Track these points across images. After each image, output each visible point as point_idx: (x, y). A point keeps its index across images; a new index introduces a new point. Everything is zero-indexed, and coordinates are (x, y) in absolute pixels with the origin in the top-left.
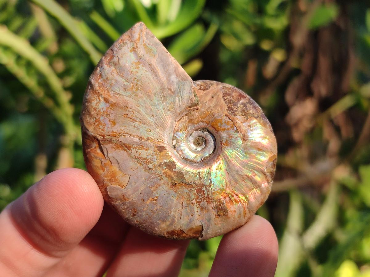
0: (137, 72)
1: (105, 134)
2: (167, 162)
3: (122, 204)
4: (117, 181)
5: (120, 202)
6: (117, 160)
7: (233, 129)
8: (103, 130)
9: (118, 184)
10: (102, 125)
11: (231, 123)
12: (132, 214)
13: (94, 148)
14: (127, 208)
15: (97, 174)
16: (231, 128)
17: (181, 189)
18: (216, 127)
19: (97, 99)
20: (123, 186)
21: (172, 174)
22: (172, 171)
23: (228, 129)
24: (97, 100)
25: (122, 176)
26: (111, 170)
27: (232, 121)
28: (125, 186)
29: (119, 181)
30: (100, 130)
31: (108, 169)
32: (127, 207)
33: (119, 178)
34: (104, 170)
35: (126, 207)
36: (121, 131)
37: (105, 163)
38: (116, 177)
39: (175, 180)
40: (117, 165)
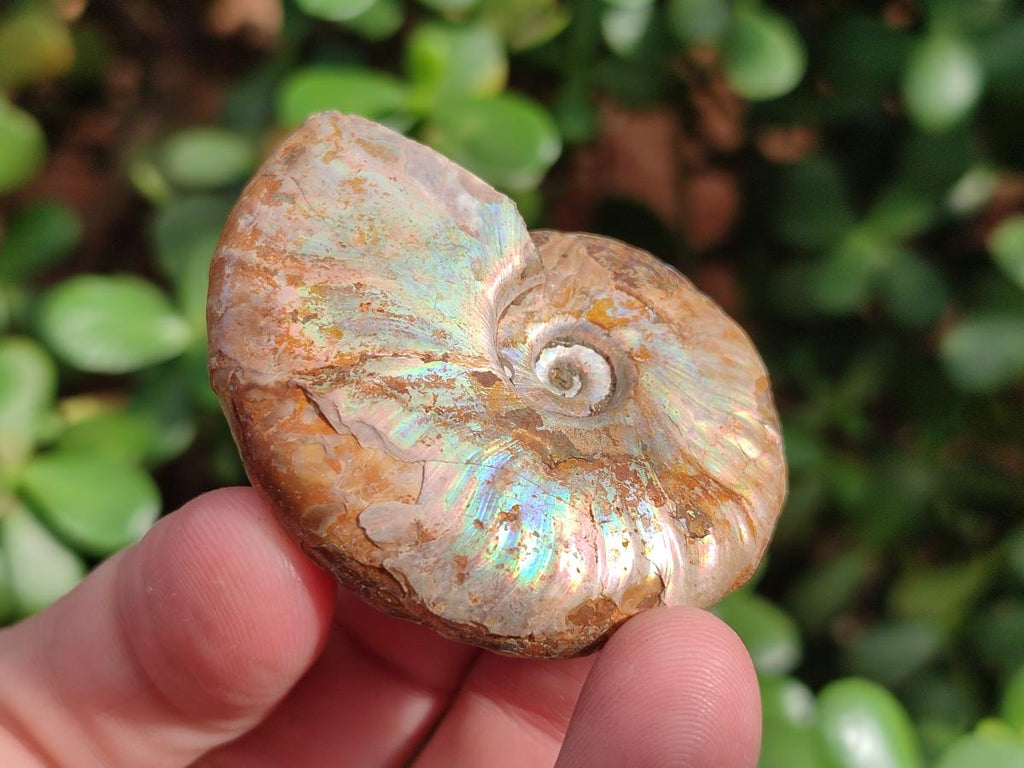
0: (363, 200)
1: (318, 367)
2: (513, 412)
3: (419, 555)
4: (387, 487)
5: (410, 550)
6: (374, 428)
7: (648, 317)
8: (309, 358)
9: (391, 495)
10: (300, 346)
11: (638, 303)
12: (455, 579)
13: (288, 417)
14: (436, 562)
15: (319, 486)
16: (642, 313)
17: (575, 476)
18: (600, 319)
19: (265, 285)
20: (410, 499)
21: (538, 439)
22: (537, 433)
23: (636, 319)
24: (265, 288)
25: (399, 469)
26: (362, 460)
27: (638, 298)
28: (416, 497)
29: (392, 486)
30: (299, 359)
31: (350, 461)
32: (435, 559)
33: (390, 478)
34: (337, 469)
35: (432, 560)
36: (363, 348)
37: (336, 448)
38: (383, 478)
39: (550, 453)
40: (376, 443)
